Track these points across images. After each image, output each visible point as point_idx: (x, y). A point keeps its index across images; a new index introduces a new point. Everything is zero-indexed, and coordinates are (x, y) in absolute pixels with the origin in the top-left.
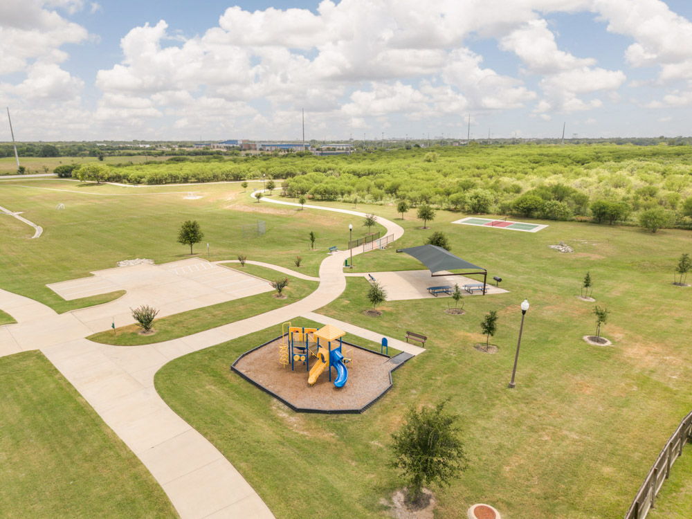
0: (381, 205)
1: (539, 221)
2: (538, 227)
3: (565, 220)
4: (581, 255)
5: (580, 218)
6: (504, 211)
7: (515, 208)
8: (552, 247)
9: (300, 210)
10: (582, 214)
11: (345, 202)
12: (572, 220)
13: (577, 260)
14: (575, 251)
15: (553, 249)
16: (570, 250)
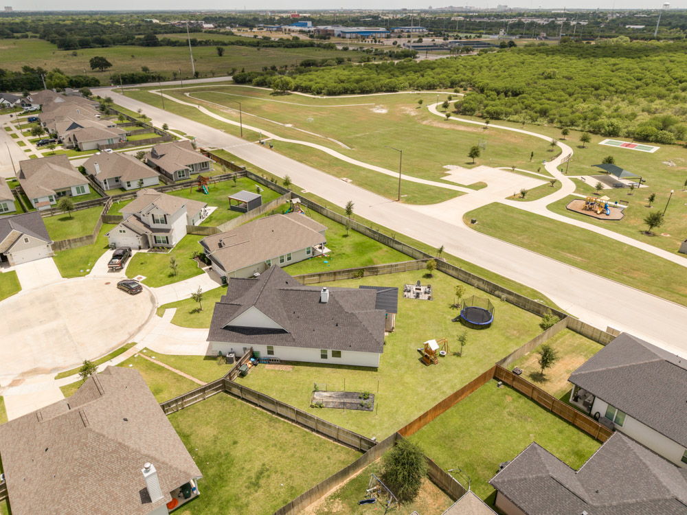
0: (539, 125)
1: (653, 143)
2: (654, 149)
3: (670, 144)
4: (681, 168)
5: (680, 142)
6: (629, 135)
7: (638, 134)
8: (665, 163)
9: (485, 128)
10: (681, 139)
11: (509, 121)
12: (674, 144)
13: (679, 171)
14: (678, 165)
15: (665, 164)
16: (675, 165)
